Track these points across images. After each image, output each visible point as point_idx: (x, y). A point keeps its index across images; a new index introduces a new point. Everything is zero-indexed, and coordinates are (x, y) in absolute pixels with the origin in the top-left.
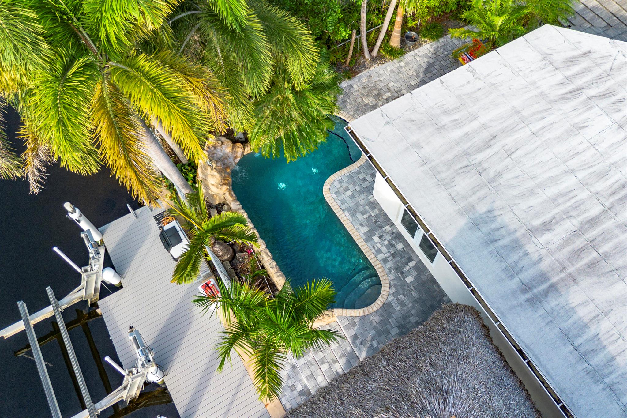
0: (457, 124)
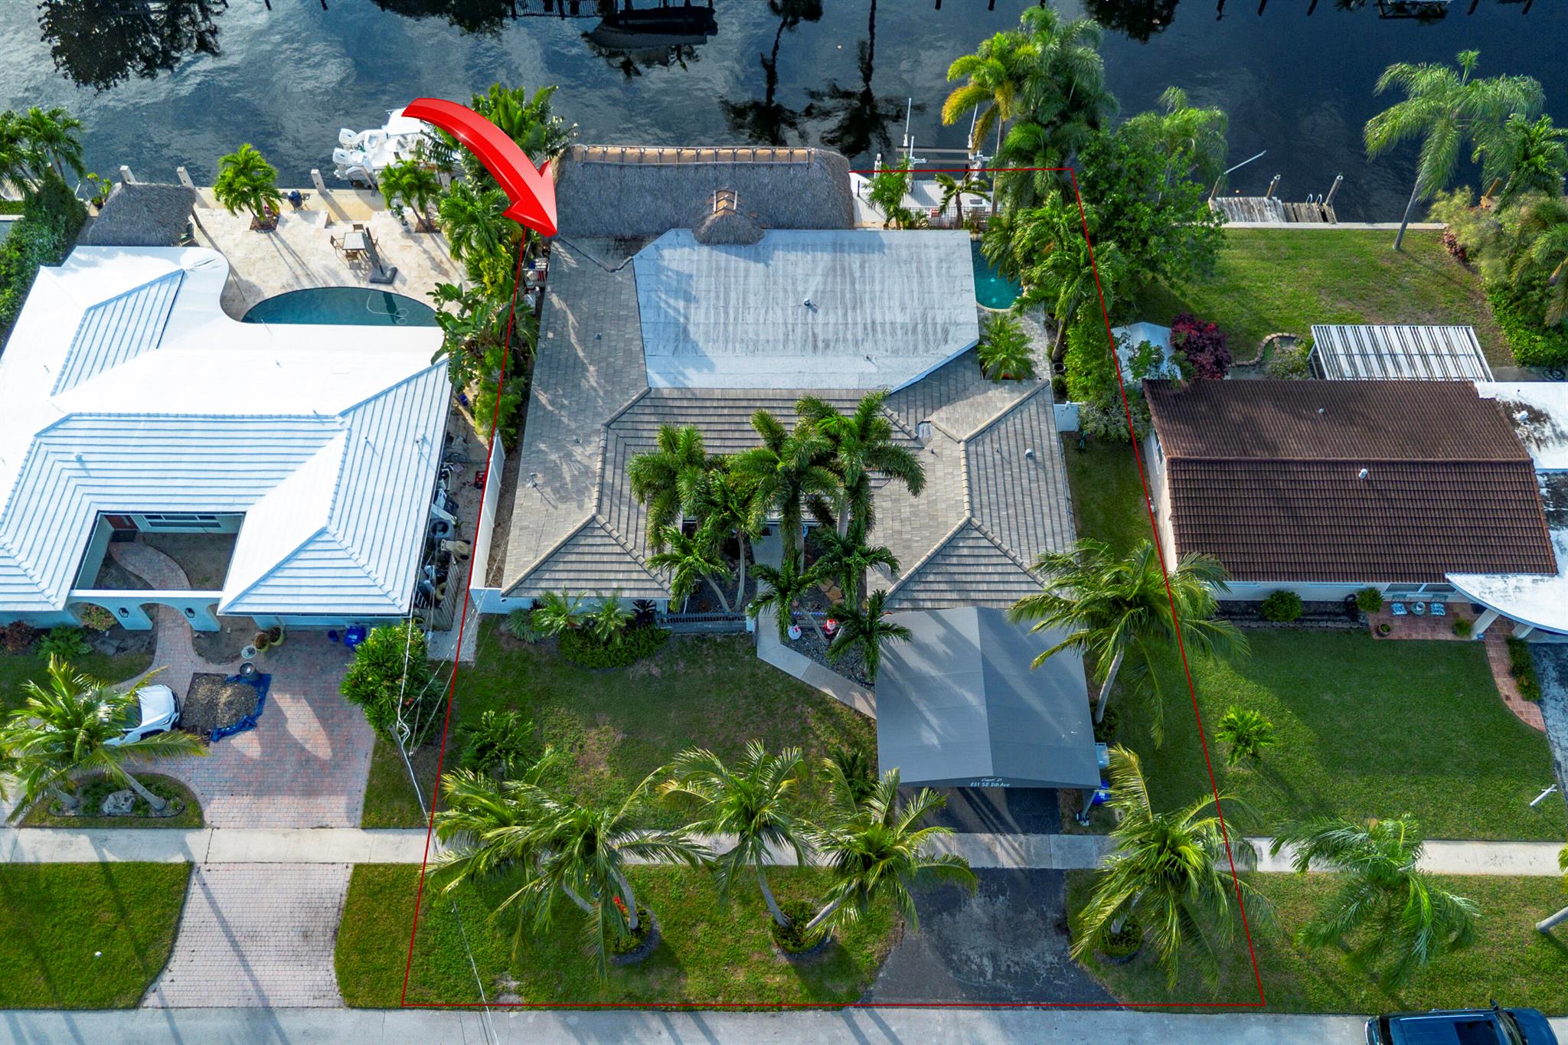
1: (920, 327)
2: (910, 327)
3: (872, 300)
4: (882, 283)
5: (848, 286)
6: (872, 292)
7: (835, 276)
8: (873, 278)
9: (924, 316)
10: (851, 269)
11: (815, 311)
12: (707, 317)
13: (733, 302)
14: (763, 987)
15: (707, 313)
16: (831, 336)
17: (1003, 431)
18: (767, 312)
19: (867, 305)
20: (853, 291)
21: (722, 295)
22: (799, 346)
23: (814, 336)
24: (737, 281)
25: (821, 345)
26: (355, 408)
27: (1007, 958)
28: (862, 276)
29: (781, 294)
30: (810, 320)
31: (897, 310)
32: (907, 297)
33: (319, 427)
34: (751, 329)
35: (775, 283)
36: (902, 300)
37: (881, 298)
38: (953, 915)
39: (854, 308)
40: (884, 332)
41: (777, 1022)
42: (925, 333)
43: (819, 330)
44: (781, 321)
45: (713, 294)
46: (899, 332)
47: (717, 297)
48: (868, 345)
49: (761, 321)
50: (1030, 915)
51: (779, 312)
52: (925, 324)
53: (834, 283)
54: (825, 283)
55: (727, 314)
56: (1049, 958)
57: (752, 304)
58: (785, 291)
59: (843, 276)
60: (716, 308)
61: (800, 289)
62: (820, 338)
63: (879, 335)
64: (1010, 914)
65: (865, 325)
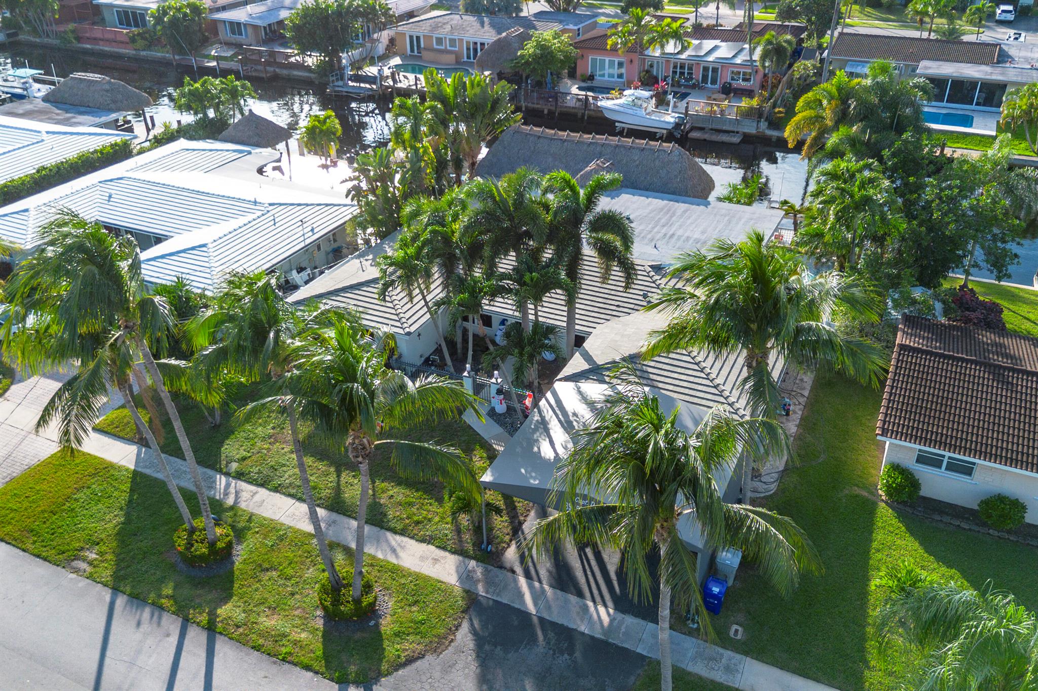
3: (681, 225)
5: (666, 218)
6: (684, 222)
7: (660, 212)
10: (678, 208)
14: (284, 635)
19: (675, 227)
20: (670, 219)
26: (282, 204)
28: (681, 215)
31: (698, 233)
32: (710, 229)
36: (705, 229)
37: (689, 226)
40: (678, 239)
41: (274, 669)
46: (691, 241)
48: (661, 242)
53: (657, 214)
59: (667, 213)
63: (674, 240)
64: (567, 674)
65: (666, 234)
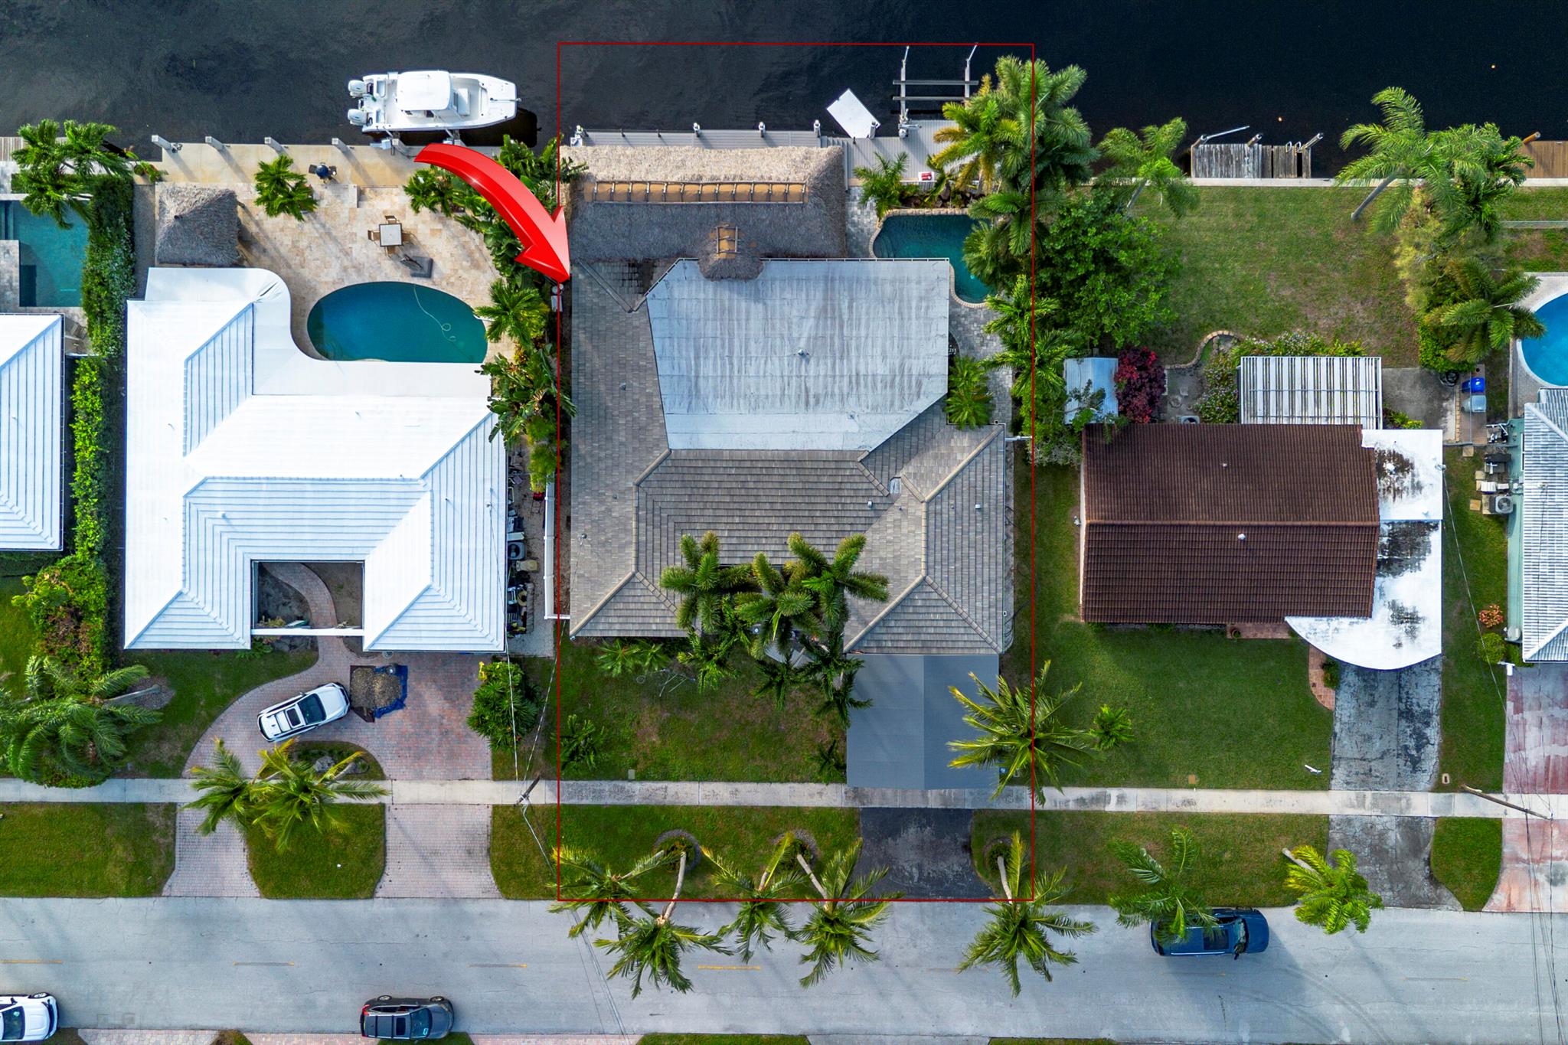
0: (919, 308)
1: (897, 379)
2: (889, 379)
3: (858, 348)
4: (867, 327)
5: (837, 332)
6: (858, 338)
7: (826, 318)
8: (859, 319)
9: (902, 365)
10: (840, 309)
11: (808, 361)
12: (715, 370)
13: (736, 350)
15: (715, 365)
16: (821, 391)
17: (959, 486)
18: (765, 363)
19: (853, 353)
20: (842, 336)
21: (727, 344)
22: (794, 401)
23: (807, 390)
24: (739, 324)
25: (812, 401)
26: (432, 469)
27: (929, 868)
28: (850, 319)
29: (778, 342)
30: (803, 373)
31: (879, 360)
32: (888, 343)
33: (406, 488)
34: (752, 381)
35: (773, 328)
36: (884, 346)
37: (866, 345)
38: (894, 839)
39: (842, 358)
40: (866, 386)
42: (902, 388)
43: (810, 383)
44: (778, 373)
45: (719, 342)
46: (879, 385)
47: (723, 346)
48: (853, 400)
49: (762, 373)
50: (947, 840)
51: (777, 362)
52: (902, 376)
53: (825, 327)
54: (817, 326)
55: (731, 364)
56: (956, 868)
57: (753, 354)
58: (782, 338)
59: (833, 318)
60: (722, 358)
61: (795, 335)
62: (812, 393)
63: (862, 388)
64: (934, 839)
65: (850, 377)
